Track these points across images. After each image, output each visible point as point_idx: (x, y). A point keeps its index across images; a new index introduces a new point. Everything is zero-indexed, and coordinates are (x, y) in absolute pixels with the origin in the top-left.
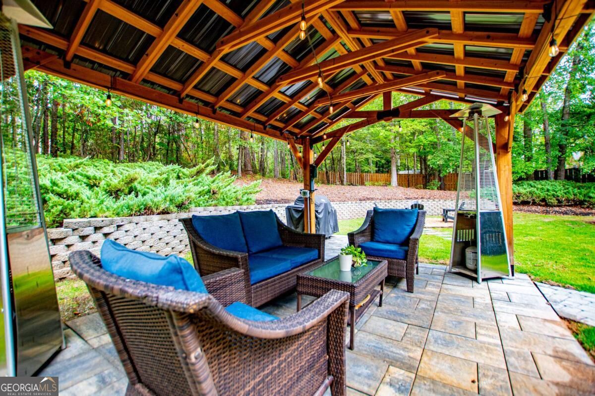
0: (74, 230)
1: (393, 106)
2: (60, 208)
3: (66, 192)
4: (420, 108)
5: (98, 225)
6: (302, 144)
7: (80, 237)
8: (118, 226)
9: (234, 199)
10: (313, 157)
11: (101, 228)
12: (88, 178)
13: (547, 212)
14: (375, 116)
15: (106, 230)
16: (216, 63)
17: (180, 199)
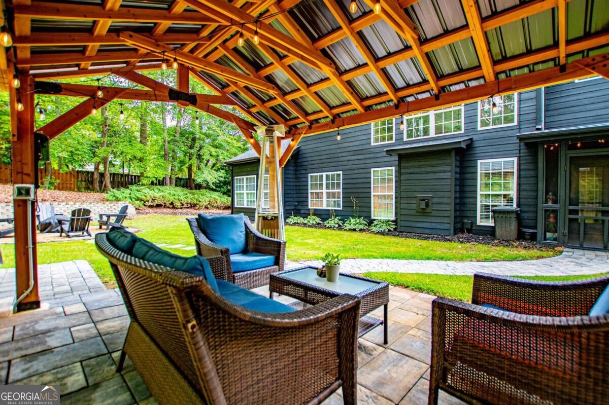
13: (175, 214)
14: (167, 93)
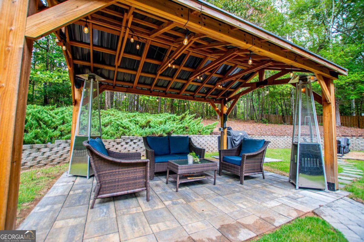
0: (124, 140)
1: (264, 78)
2: (122, 132)
3: (125, 126)
4: (279, 79)
5: (132, 139)
6: (220, 103)
7: (126, 143)
8: (139, 140)
9: (197, 131)
10: (225, 110)
11: (133, 140)
12: (136, 121)
14: (255, 85)
15: (135, 141)
16: (158, 77)
17: (168, 130)
